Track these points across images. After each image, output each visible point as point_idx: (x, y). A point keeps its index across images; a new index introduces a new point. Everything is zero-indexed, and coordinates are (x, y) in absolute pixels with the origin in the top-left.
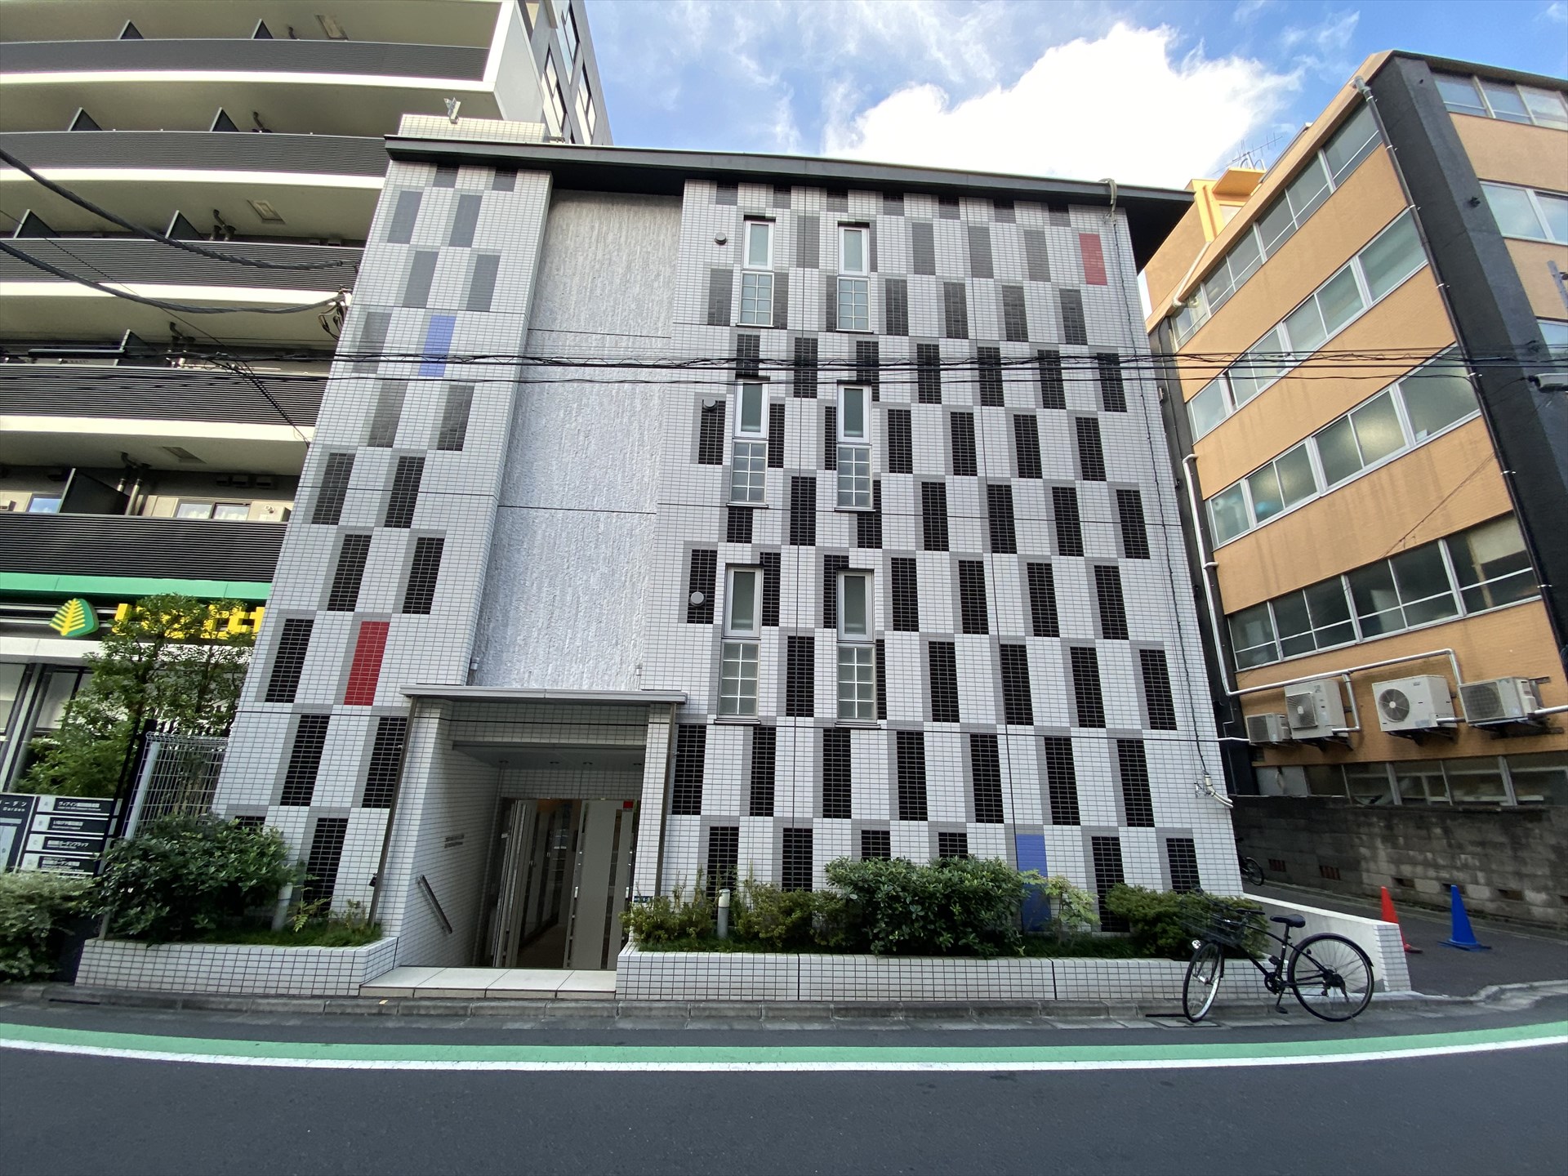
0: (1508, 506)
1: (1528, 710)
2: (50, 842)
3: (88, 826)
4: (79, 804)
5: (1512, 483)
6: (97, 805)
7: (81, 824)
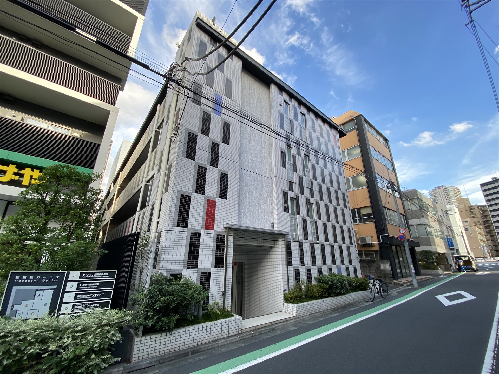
0: (370, 205)
1: (371, 242)
2: (78, 296)
3: (102, 285)
4: (95, 274)
5: (371, 201)
6: (107, 274)
7: (98, 284)
